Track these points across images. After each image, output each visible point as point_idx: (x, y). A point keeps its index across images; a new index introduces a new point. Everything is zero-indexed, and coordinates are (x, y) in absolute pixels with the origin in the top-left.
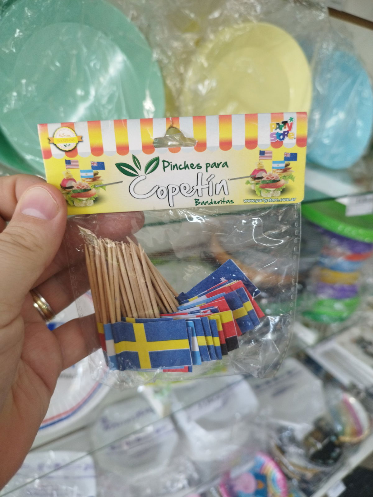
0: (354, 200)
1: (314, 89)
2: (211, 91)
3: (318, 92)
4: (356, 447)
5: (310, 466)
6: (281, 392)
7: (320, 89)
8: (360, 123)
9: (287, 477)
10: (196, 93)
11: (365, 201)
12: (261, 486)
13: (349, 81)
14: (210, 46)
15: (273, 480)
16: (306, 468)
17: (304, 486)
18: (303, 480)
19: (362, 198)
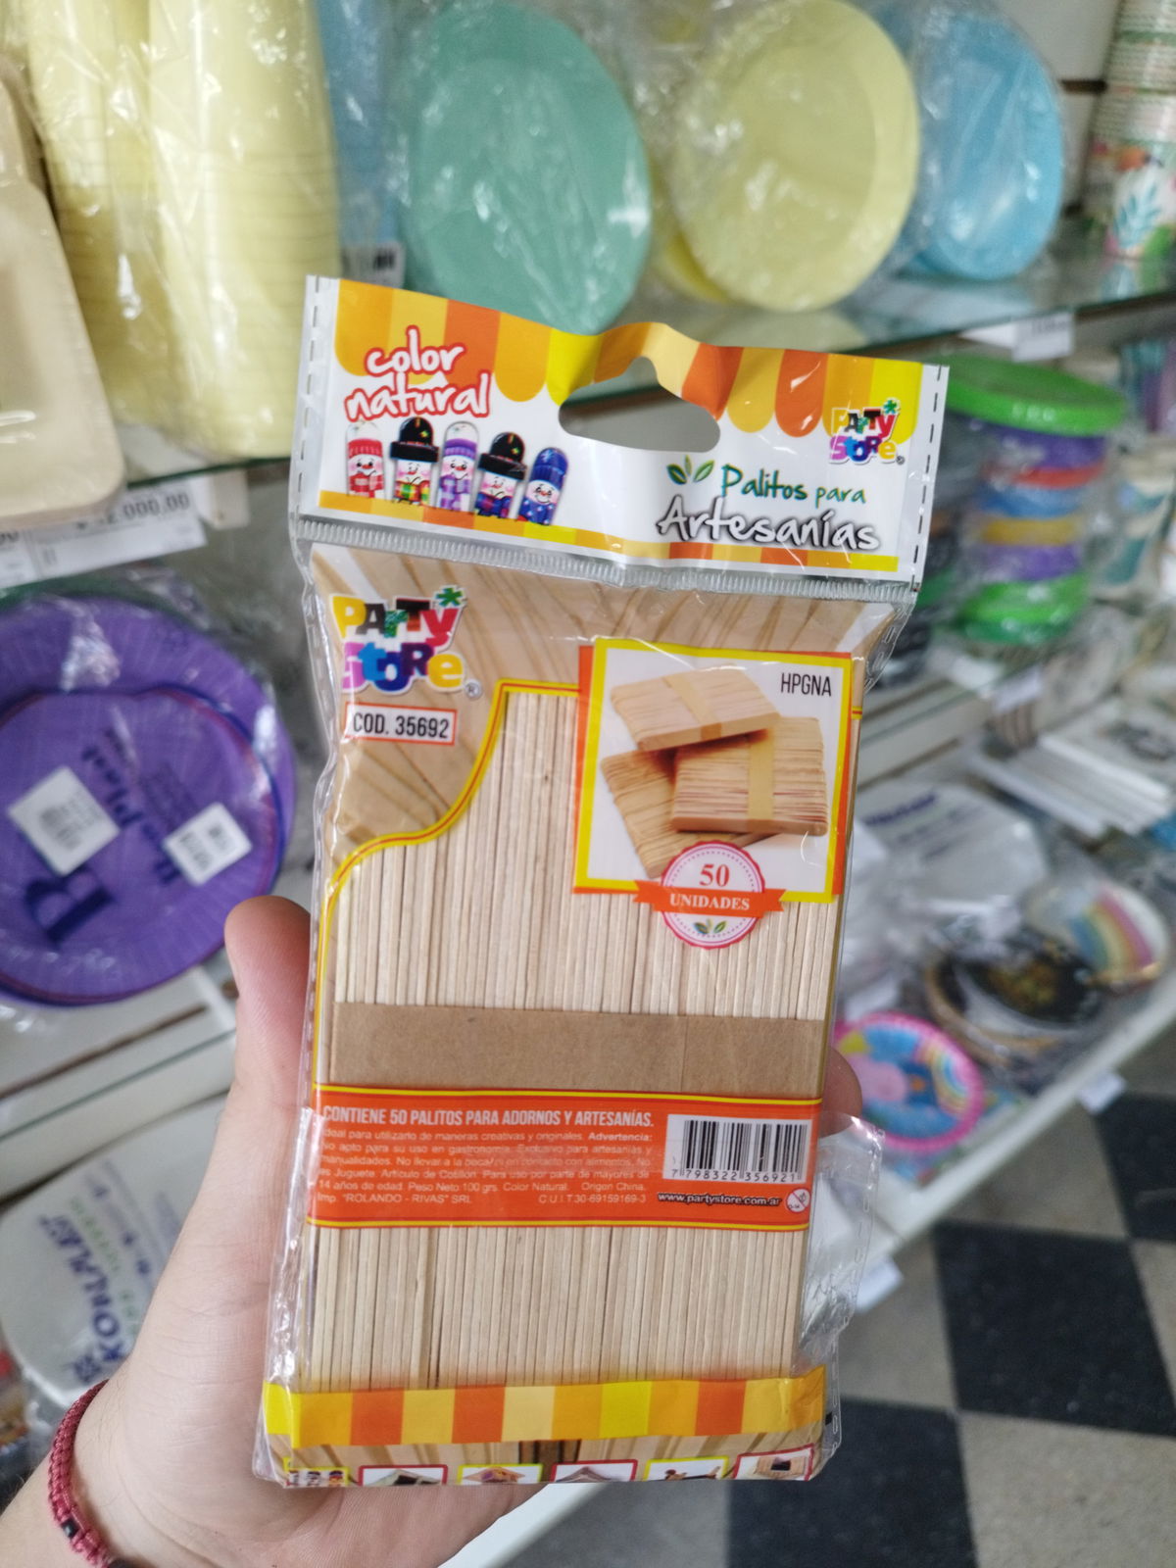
0: (1028, 326)
1: (923, 112)
2: (733, 145)
3: (929, 113)
4: (1139, 992)
5: (1029, 1029)
6: (936, 853)
7: (933, 110)
8: (1033, 172)
9: (980, 1064)
10: (705, 155)
11: (1052, 328)
12: (920, 1085)
13: (997, 79)
14: (722, 61)
15: (947, 1071)
16: (1021, 1038)
17: (1024, 1076)
18: (1018, 1063)
19: (1043, 322)
